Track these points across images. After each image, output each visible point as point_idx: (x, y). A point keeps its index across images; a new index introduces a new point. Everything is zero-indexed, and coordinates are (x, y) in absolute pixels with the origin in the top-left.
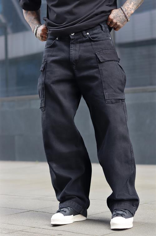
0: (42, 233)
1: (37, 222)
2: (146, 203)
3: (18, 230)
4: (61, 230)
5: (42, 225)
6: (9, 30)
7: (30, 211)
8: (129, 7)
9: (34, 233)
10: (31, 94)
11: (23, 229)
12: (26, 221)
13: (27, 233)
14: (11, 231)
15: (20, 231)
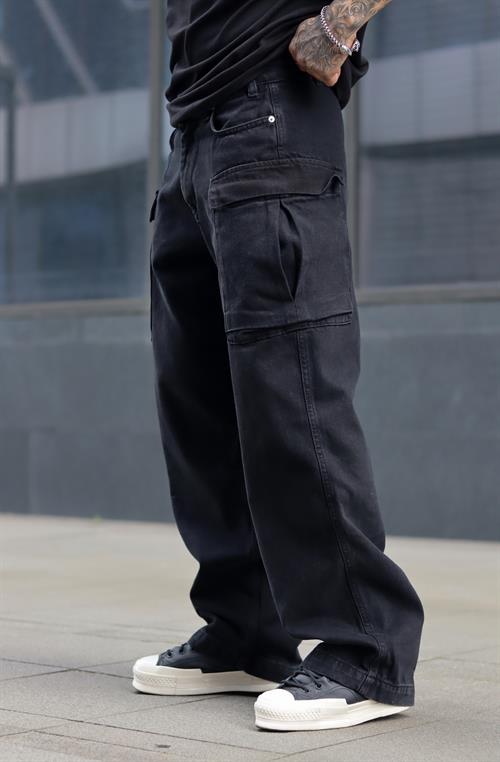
0: (104, 739)
1: (89, 706)
2: (440, 658)
3: (29, 727)
4: (165, 733)
5: (107, 716)
7: (70, 670)
8: (343, 7)
9: (78, 739)
10: (87, 297)
11: (44, 726)
12: (53, 702)
13: (58, 739)
14: (7, 731)
15: (36, 731)
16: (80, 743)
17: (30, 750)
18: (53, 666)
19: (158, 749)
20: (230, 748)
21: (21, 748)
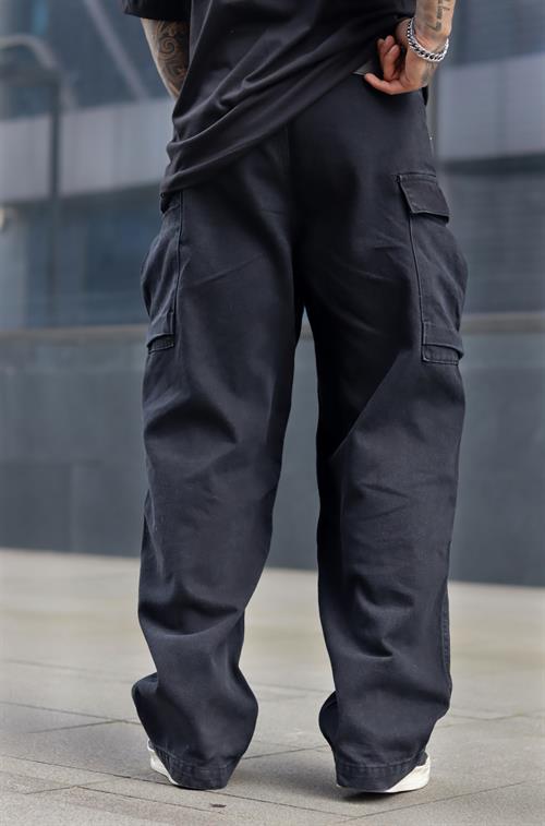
0: (153, 797)
3: (71, 783)
6: (67, 97)
7: (116, 721)
9: (125, 796)
11: (88, 782)
12: (97, 756)
13: (103, 796)
14: (48, 787)
15: (79, 787)
16: (128, 800)
17: (73, 808)
18: (97, 717)
19: (212, 809)
20: (292, 810)
21: (63, 805)
